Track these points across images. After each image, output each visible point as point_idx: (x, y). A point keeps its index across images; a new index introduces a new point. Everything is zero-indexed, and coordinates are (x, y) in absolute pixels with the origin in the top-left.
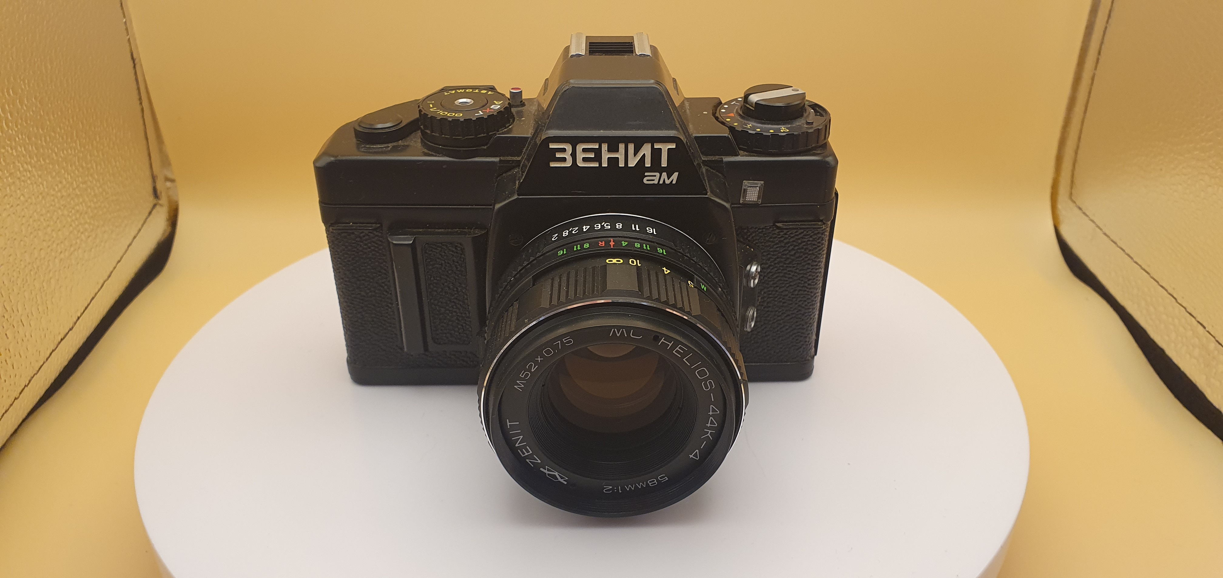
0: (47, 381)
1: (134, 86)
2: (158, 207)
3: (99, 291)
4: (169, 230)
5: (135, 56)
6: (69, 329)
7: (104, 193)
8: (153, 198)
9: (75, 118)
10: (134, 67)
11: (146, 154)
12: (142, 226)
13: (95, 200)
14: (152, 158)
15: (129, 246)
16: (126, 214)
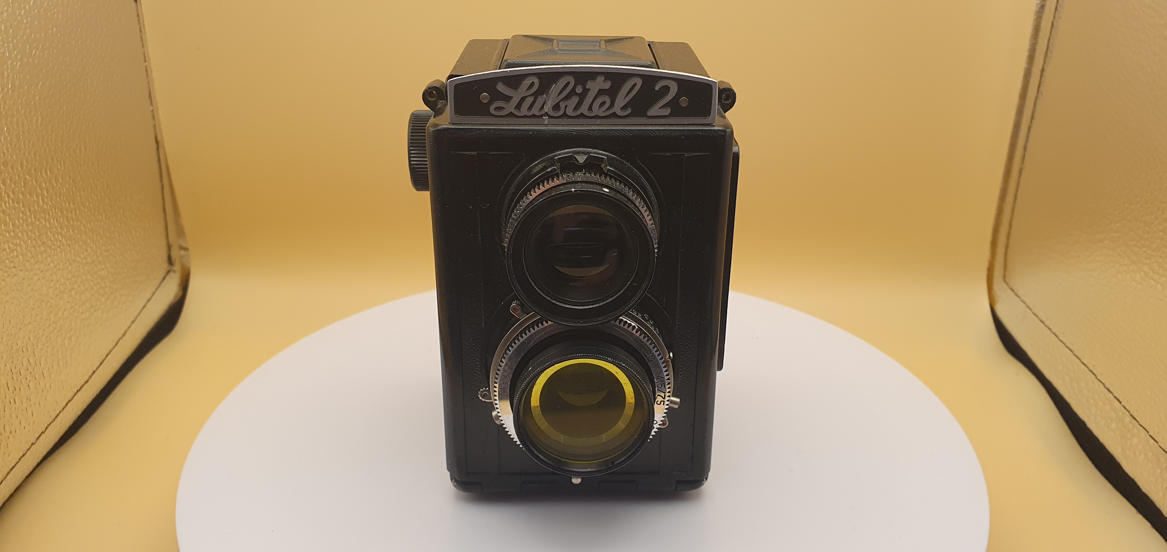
0: (63, 428)
1: (157, 166)
2: (171, 272)
3: (114, 347)
4: (180, 293)
5: (159, 139)
6: (84, 383)
7: (124, 261)
8: (168, 265)
10: (158, 149)
11: (164, 227)
12: (157, 289)
13: (116, 266)
14: (168, 229)
15: (142, 310)
16: (142, 279)
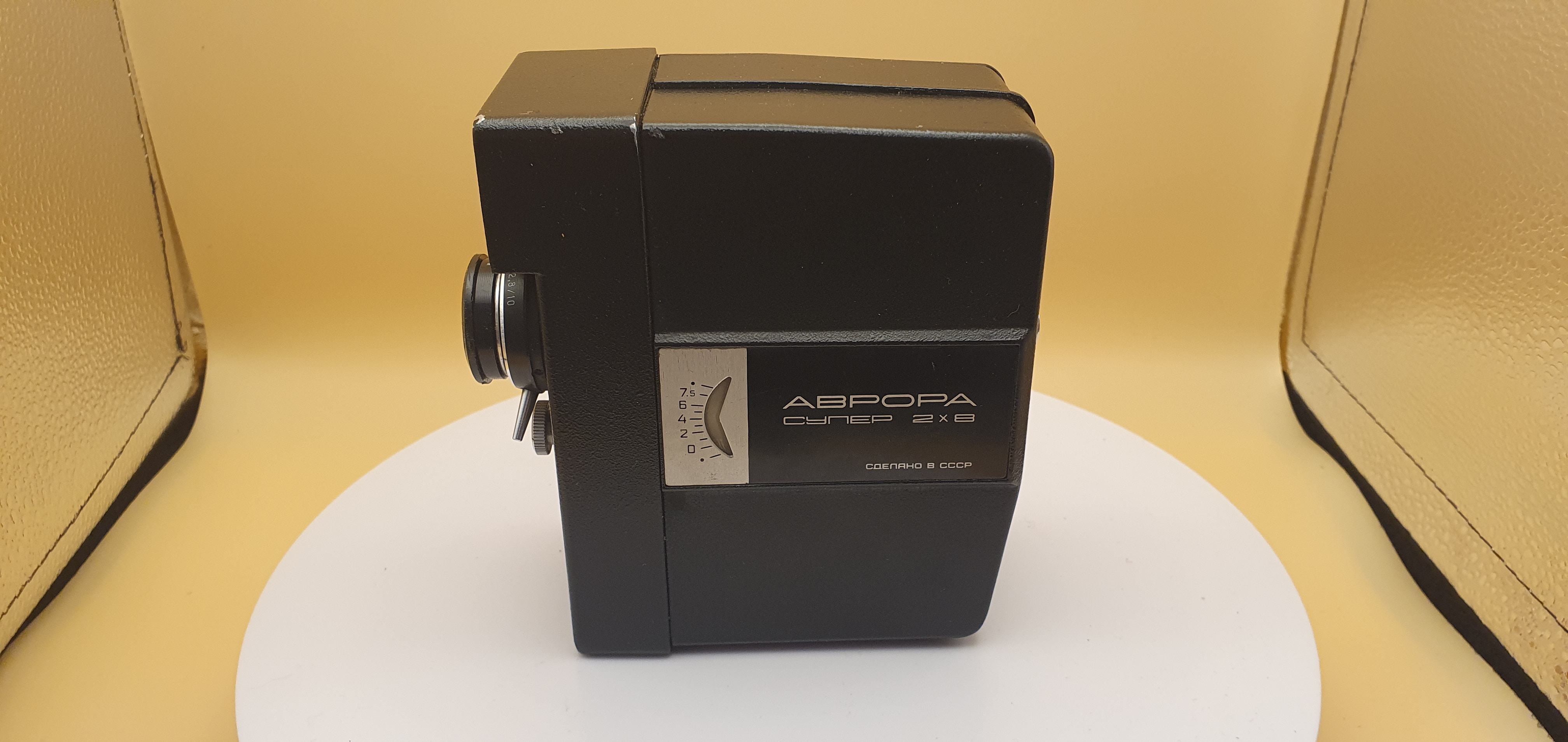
1: (154, 215)
2: (182, 359)
3: (107, 471)
4: (196, 386)
5: (155, 178)
6: (70, 522)
7: (115, 351)
8: (176, 349)
9: (80, 263)
10: (154, 192)
11: (168, 295)
12: (162, 386)
14: (175, 302)
15: (144, 415)
16: (142, 373)
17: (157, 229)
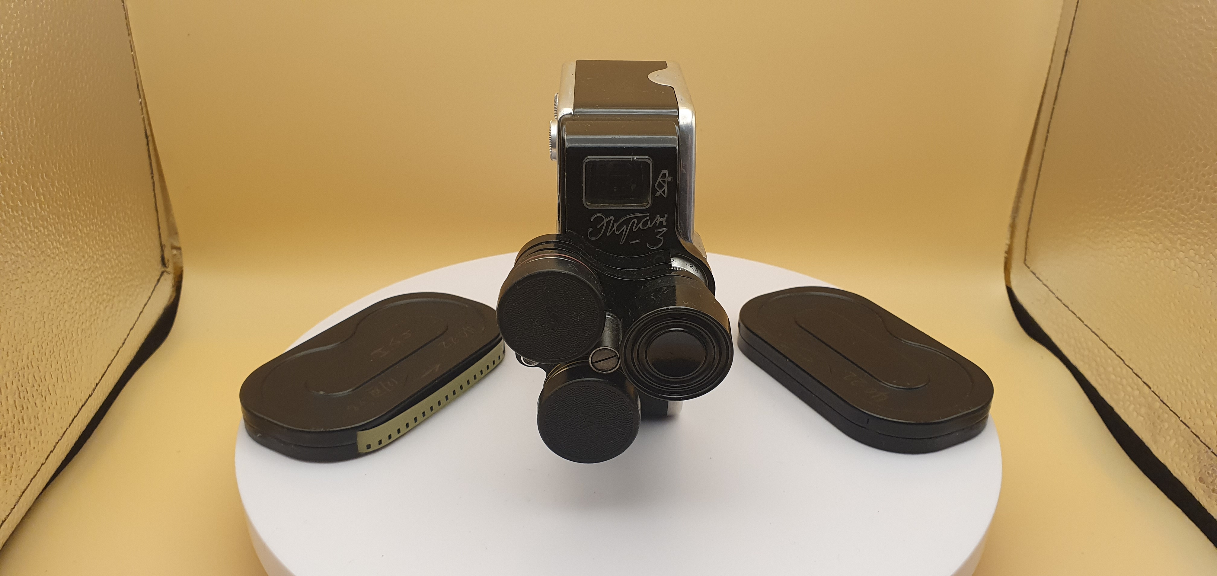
0: (69, 445)
1: (148, 162)
2: (165, 274)
4: (174, 296)
5: (148, 134)
6: (89, 396)
7: (120, 265)
9: (97, 196)
10: (148, 143)
11: (156, 224)
12: (153, 292)
13: (112, 271)
14: (161, 229)
15: (140, 314)
16: (138, 283)
17: (149, 172)
